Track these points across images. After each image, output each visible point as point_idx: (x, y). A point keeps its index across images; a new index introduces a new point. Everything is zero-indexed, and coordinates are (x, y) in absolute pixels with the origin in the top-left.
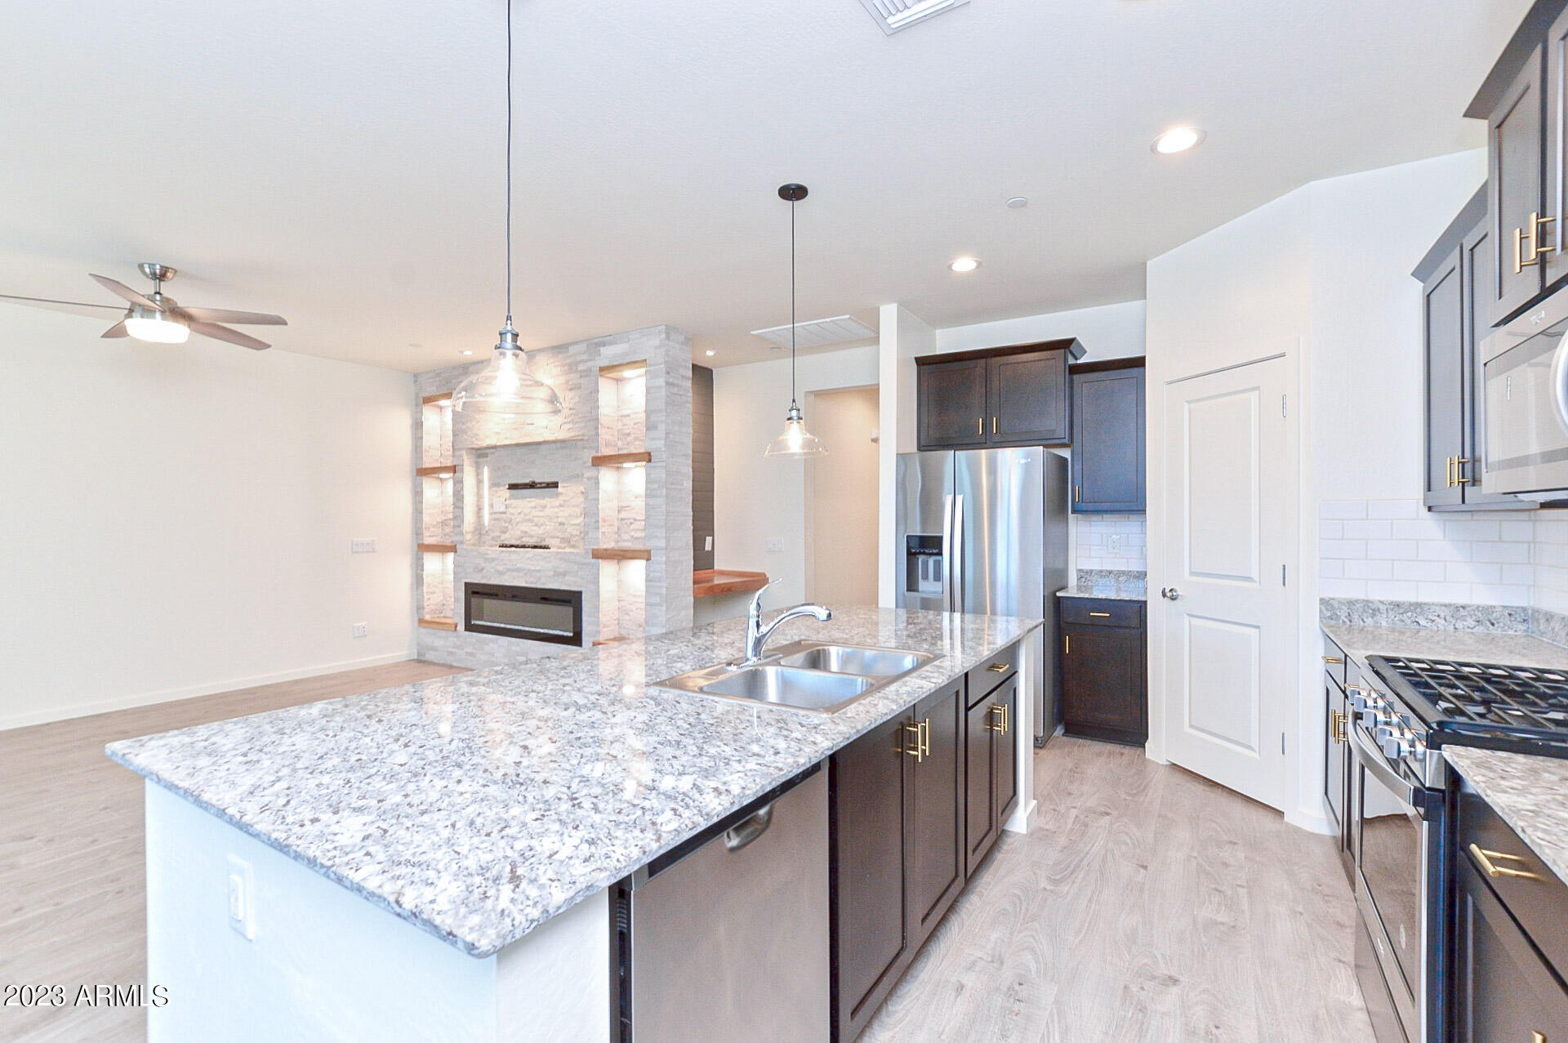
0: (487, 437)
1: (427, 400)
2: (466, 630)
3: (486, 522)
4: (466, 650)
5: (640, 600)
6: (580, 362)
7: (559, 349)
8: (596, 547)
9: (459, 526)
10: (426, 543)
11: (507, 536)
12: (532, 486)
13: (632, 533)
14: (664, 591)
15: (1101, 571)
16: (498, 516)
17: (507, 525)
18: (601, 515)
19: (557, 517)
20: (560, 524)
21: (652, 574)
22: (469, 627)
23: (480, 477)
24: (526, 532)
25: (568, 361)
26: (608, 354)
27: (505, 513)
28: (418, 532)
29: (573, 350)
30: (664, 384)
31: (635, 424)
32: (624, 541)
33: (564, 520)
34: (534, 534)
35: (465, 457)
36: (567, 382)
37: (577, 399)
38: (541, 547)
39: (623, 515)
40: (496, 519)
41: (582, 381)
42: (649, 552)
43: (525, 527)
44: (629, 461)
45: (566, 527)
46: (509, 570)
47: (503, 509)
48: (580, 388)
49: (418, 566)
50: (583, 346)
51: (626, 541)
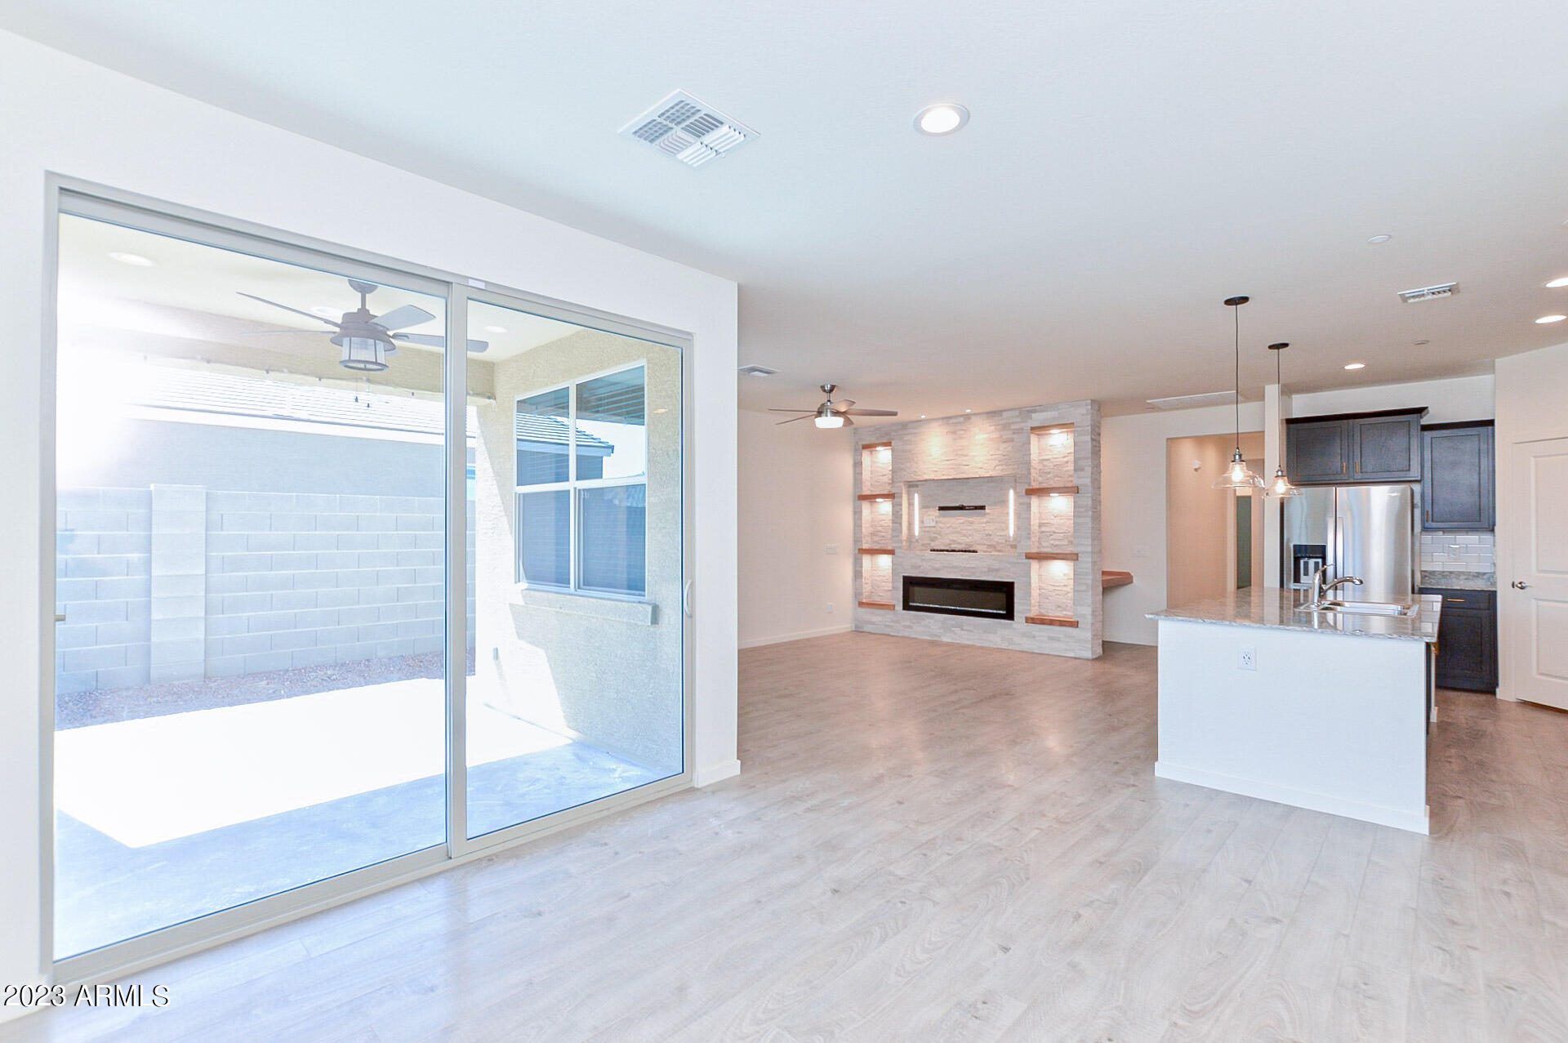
0: (925, 474)
1: (865, 447)
2: (904, 609)
3: (917, 533)
4: (902, 624)
5: (1068, 589)
6: (1013, 423)
7: (992, 414)
8: (1028, 551)
9: (897, 536)
10: (864, 548)
11: (937, 543)
12: (962, 508)
13: (1052, 542)
14: (1090, 582)
15: (1443, 572)
16: (927, 529)
17: (936, 535)
18: (1032, 529)
19: (984, 530)
20: (987, 535)
21: (1079, 570)
22: (906, 607)
23: (911, 501)
24: (954, 541)
25: (1001, 422)
26: (1037, 419)
27: (934, 527)
28: (857, 540)
29: (1005, 414)
30: (1090, 440)
31: (1055, 466)
32: (1044, 547)
33: (990, 533)
34: (962, 542)
35: (903, 487)
36: (1001, 437)
37: (1010, 448)
38: (970, 551)
39: (1043, 529)
40: (925, 532)
41: (1015, 436)
42: (1077, 555)
43: (954, 537)
44: (1054, 493)
45: (992, 537)
46: (944, 567)
47: (933, 524)
48: (1013, 441)
49: (857, 564)
50: (1017, 412)
51: (1047, 547)
